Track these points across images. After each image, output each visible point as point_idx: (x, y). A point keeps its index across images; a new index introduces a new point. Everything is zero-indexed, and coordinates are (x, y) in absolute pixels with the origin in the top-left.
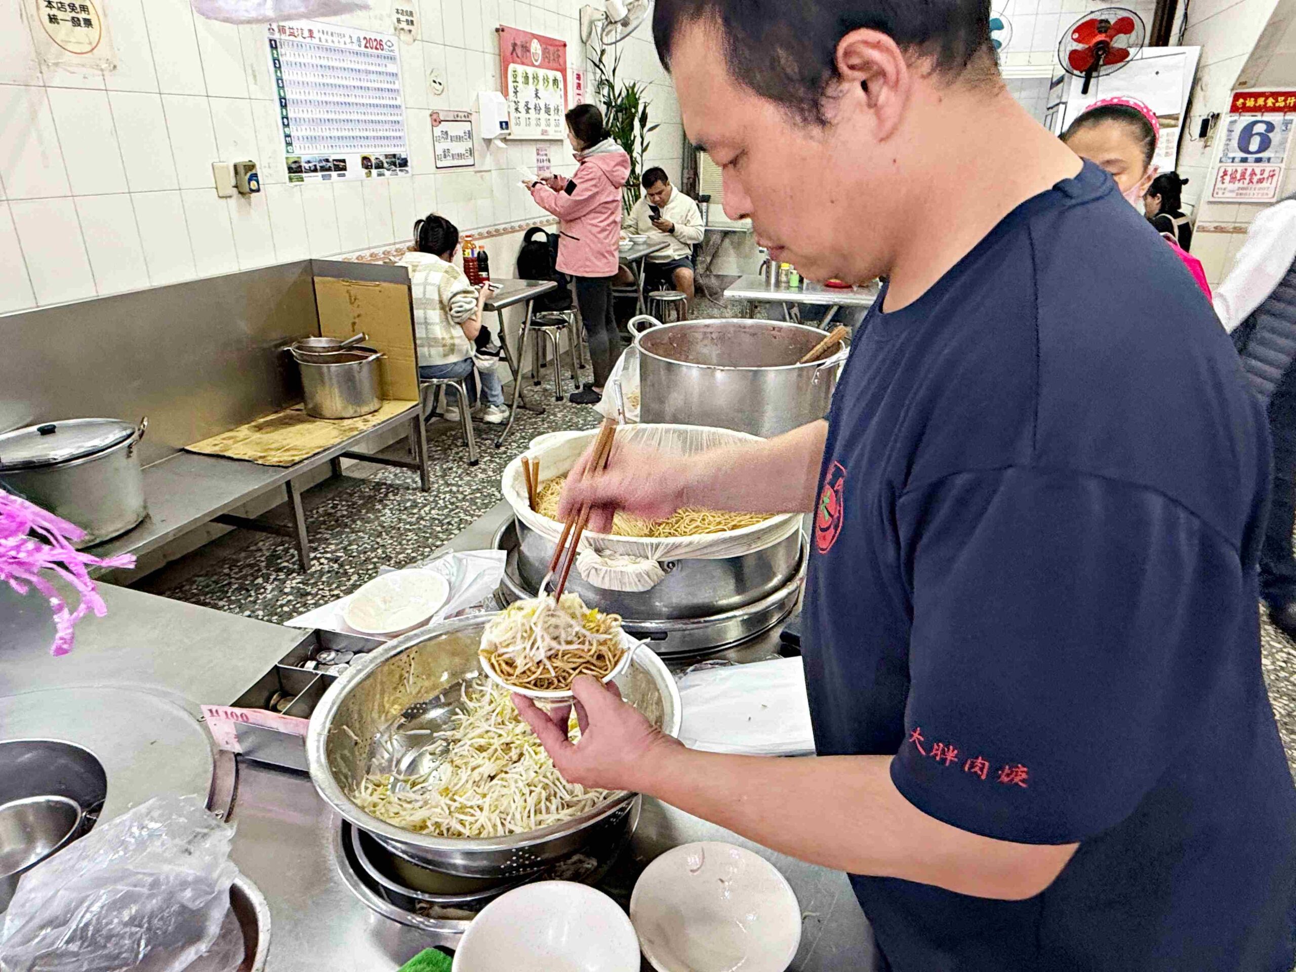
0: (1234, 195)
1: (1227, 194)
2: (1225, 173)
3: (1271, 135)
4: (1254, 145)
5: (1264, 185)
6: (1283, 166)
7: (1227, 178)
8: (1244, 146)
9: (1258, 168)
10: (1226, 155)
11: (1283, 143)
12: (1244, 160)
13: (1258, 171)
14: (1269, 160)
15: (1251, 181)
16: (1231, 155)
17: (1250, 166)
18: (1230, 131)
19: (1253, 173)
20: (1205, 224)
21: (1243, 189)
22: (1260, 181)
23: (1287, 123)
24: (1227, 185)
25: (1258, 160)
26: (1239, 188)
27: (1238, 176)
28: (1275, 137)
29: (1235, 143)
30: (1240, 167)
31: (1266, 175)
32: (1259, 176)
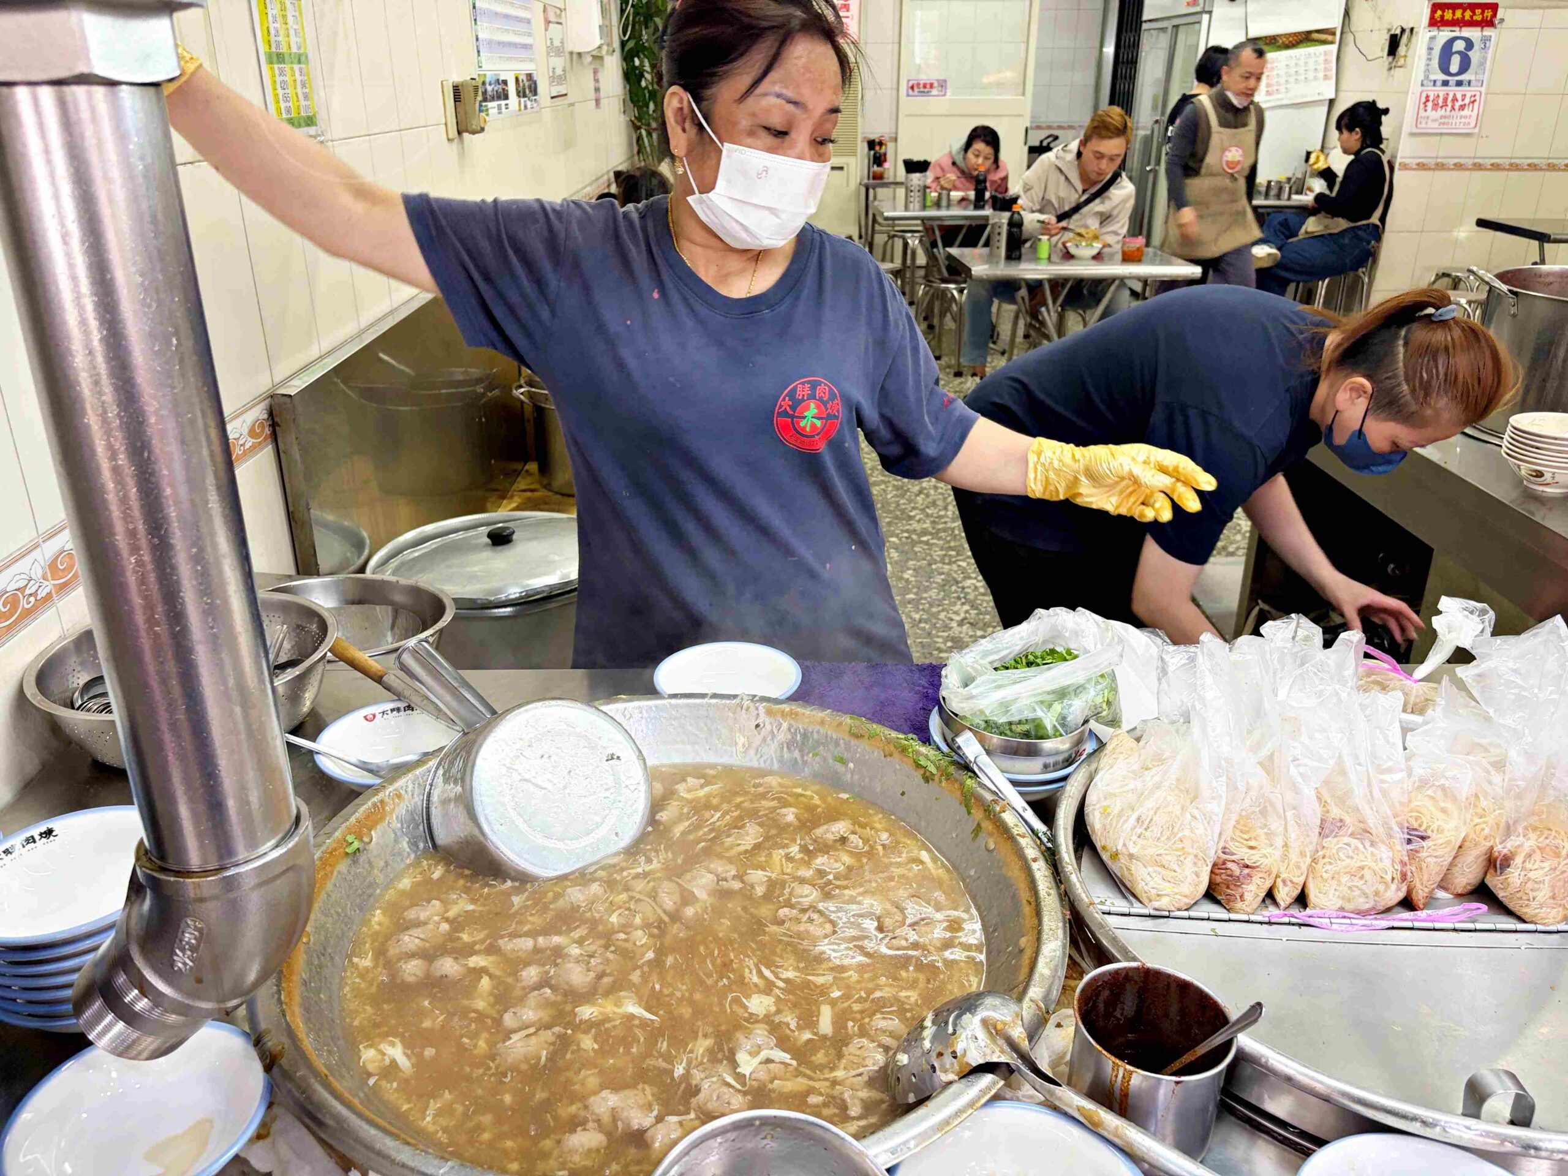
0: (1436, 125)
1: (1431, 124)
2: (1427, 97)
3: (1470, 53)
4: (1454, 67)
5: (1466, 112)
6: (1483, 89)
7: (1430, 104)
8: (1444, 68)
9: (1459, 92)
10: (1427, 77)
11: (1482, 64)
12: (1445, 83)
13: (1459, 97)
14: (1469, 82)
15: (1453, 108)
16: (1433, 77)
17: (1452, 90)
18: (1430, 49)
19: (1455, 99)
20: (1407, 161)
21: (1445, 117)
22: (1462, 107)
23: (1486, 40)
24: (1430, 113)
25: (1459, 83)
26: (1442, 117)
27: (1440, 101)
28: (1474, 55)
29: (1435, 63)
30: (1441, 91)
31: (1467, 101)
32: (1460, 103)
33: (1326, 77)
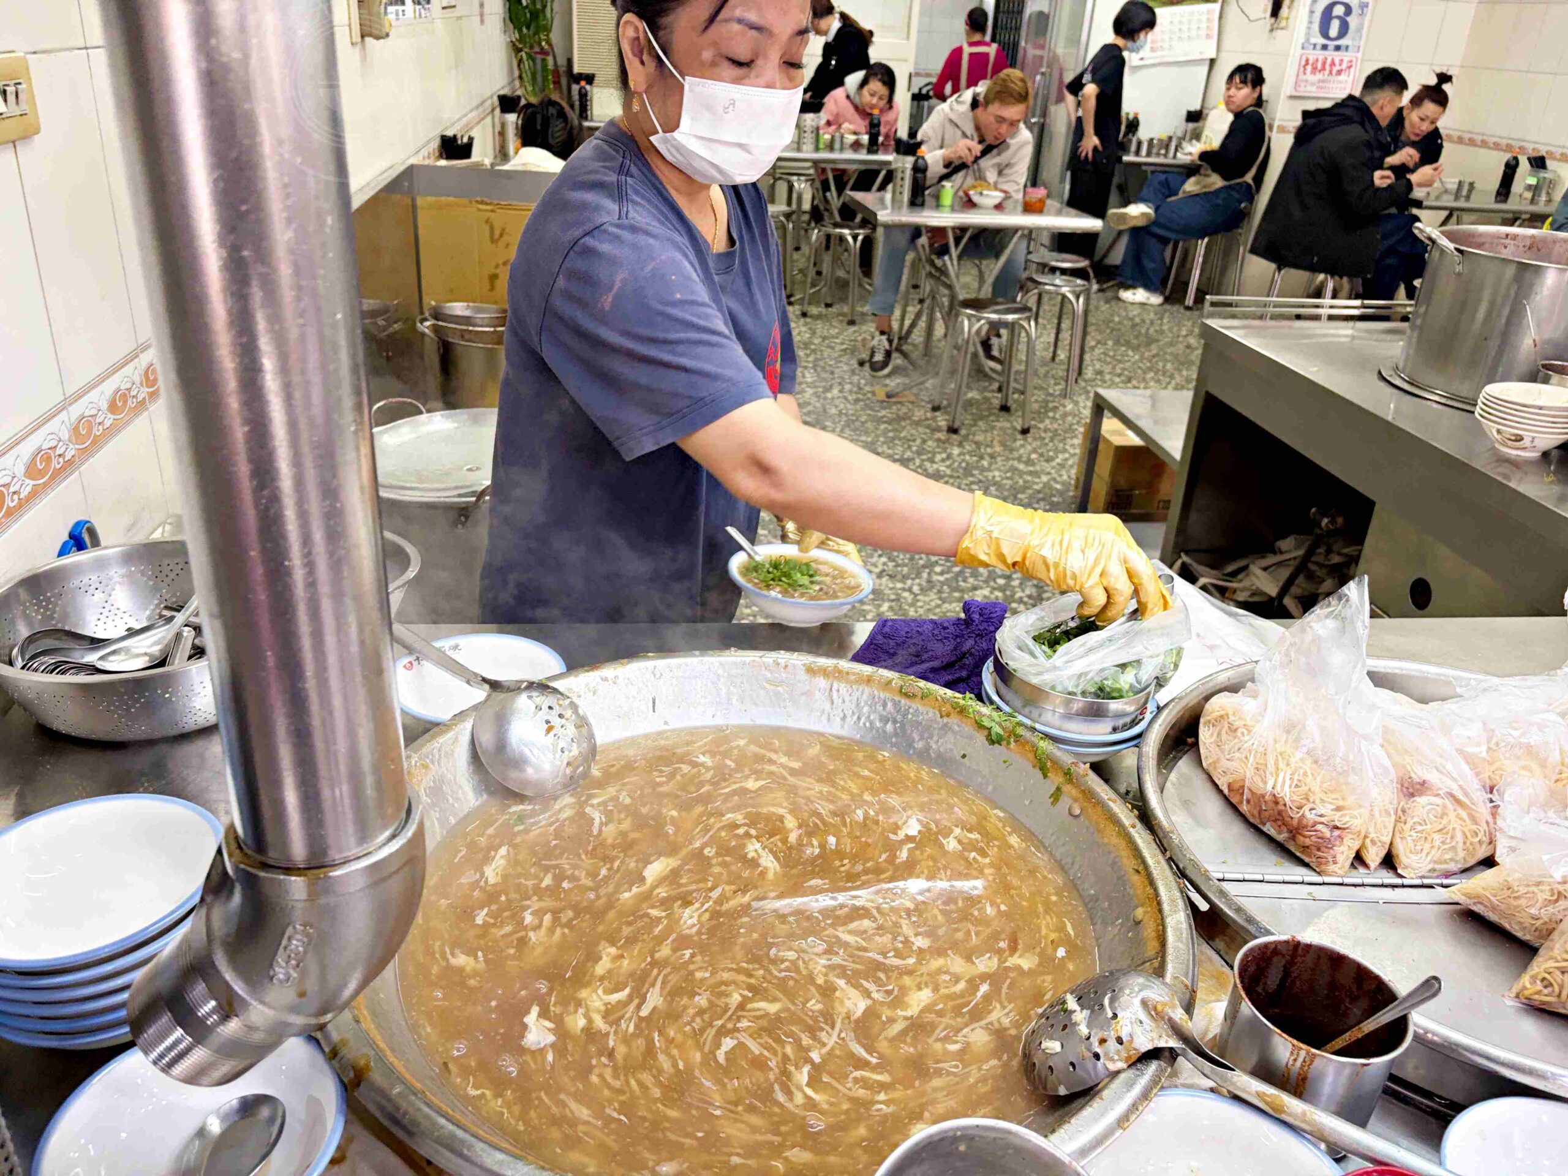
0: (1313, 89)
1: (1309, 88)
2: (1307, 61)
3: (1348, 19)
4: (1334, 32)
5: (1342, 77)
6: (1359, 55)
7: (1309, 68)
8: (1325, 33)
9: (1338, 56)
10: (1308, 40)
11: (1359, 29)
12: (1325, 47)
13: (1337, 62)
14: (1347, 47)
15: (1331, 73)
16: (1313, 40)
17: (1330, 54)
18: (1312, 12)
19: (1333, 64)
20: (1285, 124)
21: (1323, 81)
22: (1339, 72)
23: (1364, 6)
24: (1310, 77)
25: (1338, 48)
26: (1320, 81)
27: (1319, 66)
28: (1352, 20)
29: (1316, 27)
30: (1321, 55)
31: (1344, 66)
32: (1337, 68)
33: (1208, 36)
